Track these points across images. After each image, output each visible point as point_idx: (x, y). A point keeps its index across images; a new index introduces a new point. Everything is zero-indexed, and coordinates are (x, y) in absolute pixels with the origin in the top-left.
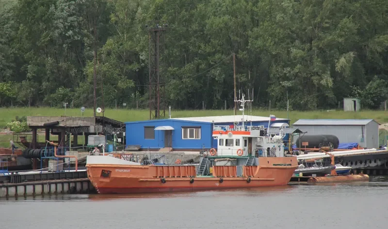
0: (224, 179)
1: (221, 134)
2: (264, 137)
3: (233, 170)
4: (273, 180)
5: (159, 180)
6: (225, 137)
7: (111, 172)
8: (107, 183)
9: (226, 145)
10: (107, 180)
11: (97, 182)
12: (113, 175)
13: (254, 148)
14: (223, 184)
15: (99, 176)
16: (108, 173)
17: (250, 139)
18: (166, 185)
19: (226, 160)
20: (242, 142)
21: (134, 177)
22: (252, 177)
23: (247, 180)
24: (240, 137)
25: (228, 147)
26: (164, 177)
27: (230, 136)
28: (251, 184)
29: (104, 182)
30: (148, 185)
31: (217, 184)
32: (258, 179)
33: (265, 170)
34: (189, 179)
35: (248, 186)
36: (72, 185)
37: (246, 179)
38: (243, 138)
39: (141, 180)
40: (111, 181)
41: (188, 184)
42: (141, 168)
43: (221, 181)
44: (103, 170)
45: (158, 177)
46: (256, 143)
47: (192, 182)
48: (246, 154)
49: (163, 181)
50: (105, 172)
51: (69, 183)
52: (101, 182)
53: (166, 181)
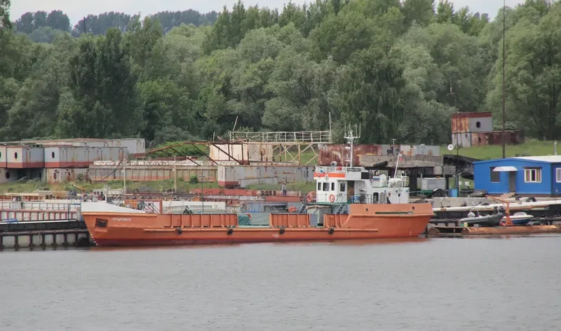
0: (287, 229)
1: (320, 176)
2: (367, 181)
3: (306, 219)
4: (377, 231)
5: (174, 230)
6: (322, 180)
7: (107, 221)
8: (105, 233)
9: (324, 190)
10: (105, 231)
11: (94, 232)
12: (109, 225)
13: (357, 193)
14: (285, 235)
15: (94, 225)
16: (105, 223)
17: (351, 183)
18: (184, 236)
20: (337, 186)
21: (138, 226)
22: (338, 227)
23: (327, 231)
24: (334, 180)
25: (325, 192)
26: (182, 227)
27: (327, 179)
28: (335, 235)
29: (100, 233)
30: (158, 236)
31: (277, 236)
32: (348, 229)
33: (361, 219)
34: (225, 229)
35: (331, 237)
36: (80, 236)
37: (327, 229)
38: (339, 181)
39: (146, 230)
40: (108, 232)
41: (224, 236)
42: (147, 217)
43: (282, 232)
44: (97, 219)
45: (172, 227)
46: (359, 187)
47: (230, 232)
48: (345, 200)
49: (180, 232)
50: (101, 221)
51: (76, 234)
52: (97, 232)
53: (184, 231)
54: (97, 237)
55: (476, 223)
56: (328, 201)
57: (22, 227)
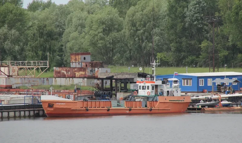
0: (132, 109)
1: (140, 83)
2: (164, 85)
3: (140, 104)
4: (169, 110)
5: (85, 109)
6: (142, 85)
7: (53, 104)
8: (52, 111)
9: (143, 89)
10: (52, 109)
11: (47, 110)
12: (54, 107)
13: (159, 91)
14: (132, 112)
15: (47, 107)
16: (52, 105)
17: (156, 86)
18: (89, 112)
19: (140, 98)
20: (150, 88)
21: (68, 107)
22: (153, 107)
23: (149, 110)
24: (149, 85)
25: (144, 90)
26: (88, 107)
27: (145, 84)
28: (152, 111)
30: (77, 112)
31: (128, 112)
32: (158, 109)
33: (163, 103)
34: (106, 109)
35: (151, 112)
36: (36, 112)
37: (149, 109)
38: (151, 85)
39: (72, 109)
40: (54, 110)
41: (106, 112)
42: (72, 102)
43: (130, 110)
44: (49, 104)
45: (84, 107)
46: (160, 88)
47: (108, 110)
48: (153, 94)
49: (87, 110)
50: (51, 104)
51: (34, 111)
52: (49, 110)
53: (89, 110)
54: (49, 112)
55: (206, 106)
56: (146, 95)
57: (9, 108)
